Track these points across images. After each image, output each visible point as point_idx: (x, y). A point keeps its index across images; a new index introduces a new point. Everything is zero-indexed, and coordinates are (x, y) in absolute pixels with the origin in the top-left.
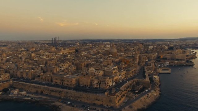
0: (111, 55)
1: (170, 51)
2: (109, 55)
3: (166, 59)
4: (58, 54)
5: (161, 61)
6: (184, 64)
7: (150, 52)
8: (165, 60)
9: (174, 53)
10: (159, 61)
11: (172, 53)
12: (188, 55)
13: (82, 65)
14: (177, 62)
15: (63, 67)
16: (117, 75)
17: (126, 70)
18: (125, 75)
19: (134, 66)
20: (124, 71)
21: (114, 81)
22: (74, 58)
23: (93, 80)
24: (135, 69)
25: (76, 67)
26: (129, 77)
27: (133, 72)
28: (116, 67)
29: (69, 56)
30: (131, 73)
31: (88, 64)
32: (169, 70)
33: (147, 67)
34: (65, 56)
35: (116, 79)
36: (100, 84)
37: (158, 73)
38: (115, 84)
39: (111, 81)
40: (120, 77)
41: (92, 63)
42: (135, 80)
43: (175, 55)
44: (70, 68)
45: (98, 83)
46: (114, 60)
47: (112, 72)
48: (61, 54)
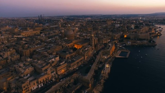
0: (66, 38)
1: (135, 30)
2: (64, 38)
3: (129, 38)
4: (15, 36)
5: (124, 40)
6: (146, 45)
8: (128, 40)
9: (138, 33)
10: (122, 41)
11: (136, 32)
12: (153, 33)
13: (25, 53)
14: (140, 43)
15: (4, 56)
16: (47, 74)
17: (69, 61)
18: (66, 68)
19: (83, 53)
20: (65, 63)
21: (39, 83)
22: (26, 42)
23: (10, 82)
24: (83, 58)
25: (19, 55)
26: (71, 70)
27: (78, 63)
28: (56, 58)
29: (24, 39)
30: (75, 64)
31: (34, 51)
32: (128, 52)
33: (103, 51)
34: (21, 39)
35: (45, 79)
36: (17, 89)
37: (115, 58)
38: (42, 85)
39: (34, 84)
40: (54, 74)
41: (39, 49)
42: (73, 78)
43: (139, 34)
44: (10, 58)
45: (16, 88)
46: (65, 46)
47: (41, 69)
48: (19, 36)
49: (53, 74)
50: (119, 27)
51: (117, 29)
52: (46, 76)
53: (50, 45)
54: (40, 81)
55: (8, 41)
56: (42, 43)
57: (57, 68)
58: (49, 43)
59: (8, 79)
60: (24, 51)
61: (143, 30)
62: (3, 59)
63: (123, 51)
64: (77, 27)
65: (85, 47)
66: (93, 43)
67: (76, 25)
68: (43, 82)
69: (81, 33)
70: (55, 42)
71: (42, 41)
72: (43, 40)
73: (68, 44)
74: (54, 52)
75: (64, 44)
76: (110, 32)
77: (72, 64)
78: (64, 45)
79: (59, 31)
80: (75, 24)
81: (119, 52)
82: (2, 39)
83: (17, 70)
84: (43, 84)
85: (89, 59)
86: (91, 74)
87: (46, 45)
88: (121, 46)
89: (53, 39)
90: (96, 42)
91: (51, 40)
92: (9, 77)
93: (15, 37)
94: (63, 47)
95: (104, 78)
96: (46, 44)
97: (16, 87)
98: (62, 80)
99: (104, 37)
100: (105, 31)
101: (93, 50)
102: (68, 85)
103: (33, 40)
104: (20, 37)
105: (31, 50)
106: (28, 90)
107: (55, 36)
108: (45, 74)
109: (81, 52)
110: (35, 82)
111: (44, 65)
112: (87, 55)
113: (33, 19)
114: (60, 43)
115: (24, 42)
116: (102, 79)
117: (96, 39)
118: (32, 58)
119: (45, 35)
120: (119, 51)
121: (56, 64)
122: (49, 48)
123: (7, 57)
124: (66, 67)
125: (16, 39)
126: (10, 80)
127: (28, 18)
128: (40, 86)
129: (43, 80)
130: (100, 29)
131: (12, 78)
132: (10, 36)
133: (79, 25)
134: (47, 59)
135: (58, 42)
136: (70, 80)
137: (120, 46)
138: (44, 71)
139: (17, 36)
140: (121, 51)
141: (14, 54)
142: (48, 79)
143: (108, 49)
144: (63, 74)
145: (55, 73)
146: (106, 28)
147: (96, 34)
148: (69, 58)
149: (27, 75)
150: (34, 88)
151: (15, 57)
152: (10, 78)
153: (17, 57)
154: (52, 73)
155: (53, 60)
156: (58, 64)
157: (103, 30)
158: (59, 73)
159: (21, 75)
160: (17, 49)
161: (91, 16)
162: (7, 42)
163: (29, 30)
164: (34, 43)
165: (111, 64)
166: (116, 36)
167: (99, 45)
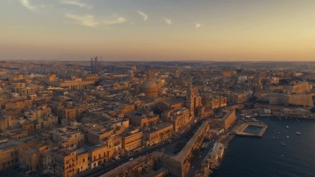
0: (143, 95)
1: (280, 88)
3: (267, 102)
5: (255, 106)
6: (305, 117)
7: (239, 88)
8: (265, 106)
9: (287, 92)
10: (252, 107)
11: (281, 92)
14: (289, 111)
15: (31, 117)
16: (107, 145)
17: (146, 130)
18: (139, 140)
19: (172, 119)
20: (139, 131)
21: (93, 159)
22: (70, 98)
23: (44, 155)
24: (172, 126)
25: (57, 117)
26: (149, 145)
27: (162, 134)
28: (123, 123)
29: (65, 93)
30: (157, 136)
31: (84, 112)
32: (262, 128)
33: (211, 121)
34: (61, 93)
35: (103, 154)
36: (54, 166)
37: (234, 135)
38: (97, 165)
39: (84, 160)
40: (119, 148)
41: (94, 109)
42: (152, 157)
43: (289, 96)
44: (40, 121)
45: (52, 164)
46: (141, 105)
47: (98, 137)
48: (57, 88)
49: (117, 147)
50: (246, 82)
51: (242, 84)
52: (105, 150)
53: (113, 104)
54: (95, 157)
55: (38, 95)
56: (100, 100)
57: (124, 139)
58: (113, 101)
59: (41, 149)
60: (67, 111)
61: (299, 87)
62: (29, 122)
63: (252, 124)
64: (162, 79)
65: (176, 109)
66: (192, 105)
67: (162, 76)
68: (98, 159)
69: (171, 89)
70: (123, 100)
71: (98, 97)
72: (102, 95)
73: (146, 103)
74: (120, 113)
75: (139, 103)
76: (227, 90)
77: (151, 135)
78: (138, 105)
79: (131, 83)
80: (159, 75)
81: (245, 126)
82: (27, 91)
83: (54, 138)
84: (99, 163)
85: (183, 131)
86: (185, 154)
87: (105, 104)
88: (248, 115)
89: (118, 94)
90: (198, 104)
91: (115, 97)
92: (42, 146)
93: (51, 90)
94: (136, 107)
95: (210, 165)
96: (105, 102)
97: (52, 162)
98: (132, 159)
99: (215, 97)
100: (217, 88)
101: (191, 118)
102: (143, 168)
103: (83, 95)
104: (59, 90)
105: (79, 110)
106: (72, 169)
107: (123, 90)
108: (103, 145)
109: (169, 116)
110: (86, 156)
111: (103, 130)
112: (180, 123)
113: (80, 64)
114: (131, 101)
115: (65, 97)
116: (207, 166)
117: (197, 98)
118: (81, 122)
119: (105, 88)
120: (244, 124)
121: (124, 133)
122: (112, 109)
123: (36, 120)
124: (141, 140)
125: (51, 92)
126: (43, 151)
127: (71, 63)
128: (93, 166)
129: (100, 155)
130: (207, 83)
131: (47, 148)
132: (41, 87)
133: (167, 76)
134: (107, 124)
135: (129, 99)
136: (147, 160)
137: (247, 117)
138: (102, 140)
139: (53, 88)
140: (247, 125)
141: (49, 116)
142: (108, 155)
143: (221, 118)
144: (135, 150)
145: (120, 146)
146: (219, 82)
147: (199, 91)
148: (147, 124)
149: (72, 146)
150: (82, 168)
151: (50, 119)
152: (44, 147)
153: (53, 119)
154: (115, 145)
155: (118, 125)
156: (126, 133)
157: (213, 86)
158: (127, 149)
159: (63, 144)
160: (54, 107)
161: (192, 64)
162: (35, 95)
163: (75, 79)
164: (84, 99)
165: (227, 145)
166: (240, 96)
167: (203, 110)
